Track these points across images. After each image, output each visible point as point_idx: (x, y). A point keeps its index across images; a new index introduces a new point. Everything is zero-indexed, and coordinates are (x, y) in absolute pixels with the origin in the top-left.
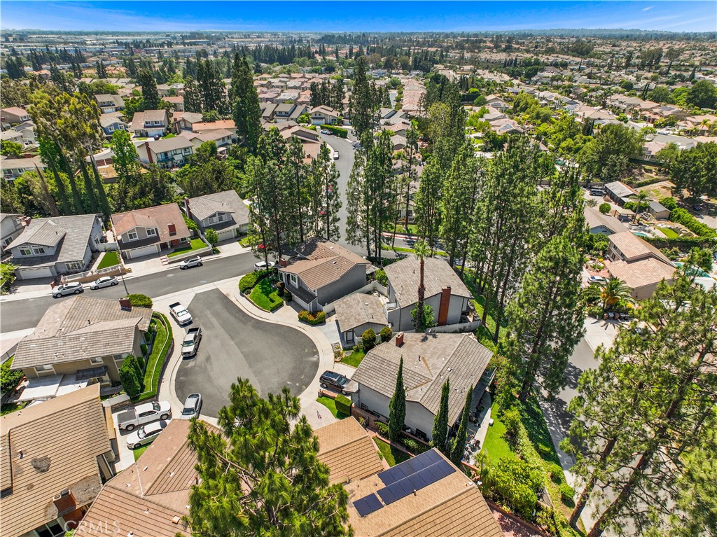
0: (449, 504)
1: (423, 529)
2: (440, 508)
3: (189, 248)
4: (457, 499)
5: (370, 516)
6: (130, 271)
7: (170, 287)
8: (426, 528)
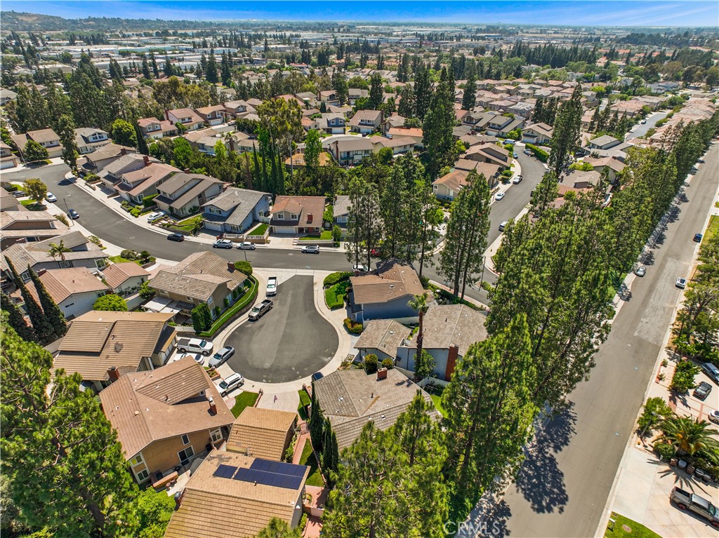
0: (265, 505)
1: (234, 508)
2: (256, 503)
3: (318, 236)
4: (273, 506)
5: (218, 478)
6: (268, 242)
7: (283, 264)
8: (237, 508)
